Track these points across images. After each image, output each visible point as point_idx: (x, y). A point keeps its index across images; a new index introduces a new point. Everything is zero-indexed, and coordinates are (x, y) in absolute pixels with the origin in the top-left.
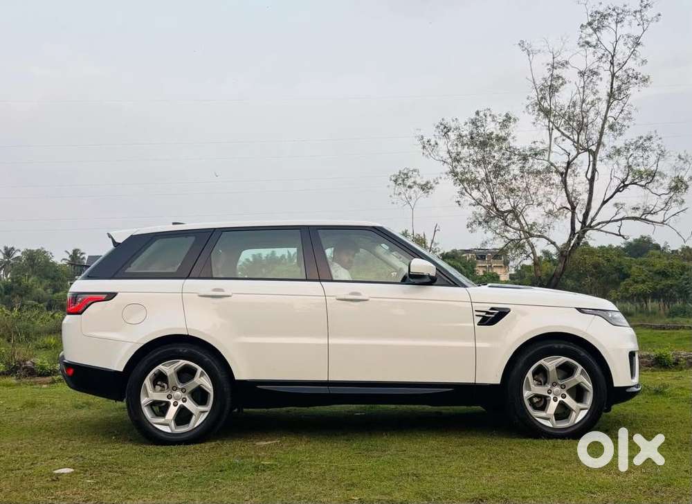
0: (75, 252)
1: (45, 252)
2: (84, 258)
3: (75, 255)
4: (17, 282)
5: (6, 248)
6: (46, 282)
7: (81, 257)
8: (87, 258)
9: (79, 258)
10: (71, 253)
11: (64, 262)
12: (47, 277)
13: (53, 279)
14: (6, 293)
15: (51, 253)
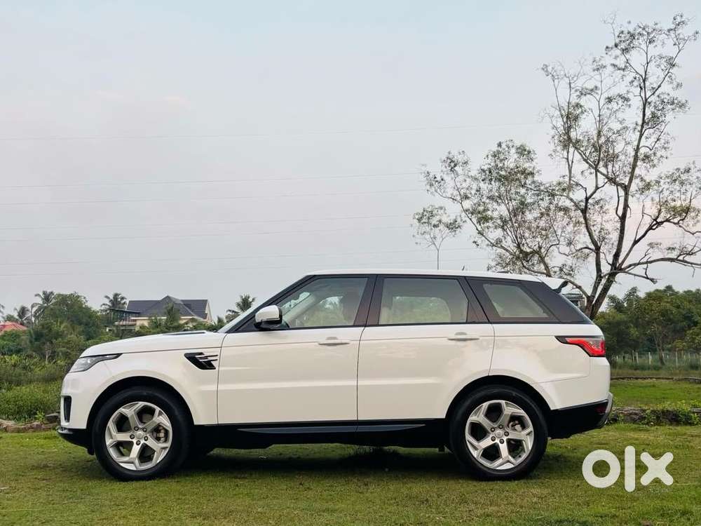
0: (116, 295)
1: (78, 297)
2: (125, 303)
3: (116, 301)
4: (47, 328)
5: (44, 293)
6: (81, 328)
7: (123, 302)
8: (128, 302)
9: (120, 303)
10: (112, 298)
11: (103, 307)
12: (80, 324)
13: (86, 325)
14: (36, 340)
15: (85, 298)
